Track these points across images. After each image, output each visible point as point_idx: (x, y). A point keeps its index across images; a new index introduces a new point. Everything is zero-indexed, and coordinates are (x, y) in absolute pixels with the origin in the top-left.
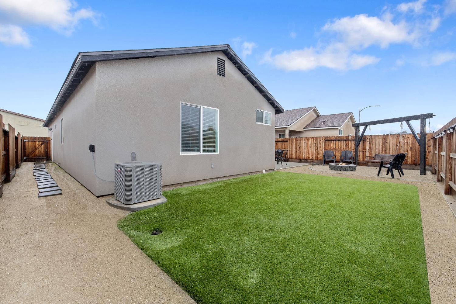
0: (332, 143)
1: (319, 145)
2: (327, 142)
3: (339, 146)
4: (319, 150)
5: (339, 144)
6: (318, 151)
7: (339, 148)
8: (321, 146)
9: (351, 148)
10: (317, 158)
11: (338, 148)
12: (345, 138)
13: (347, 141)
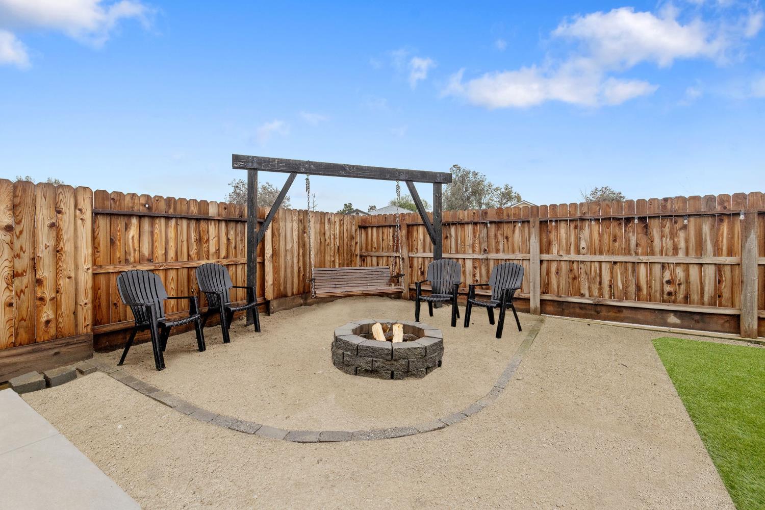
0: (133, 231)
1: (45, 238)
2: (102, 222)
3: (172, 243)
4: (46, 272)
5: (171, 233)
6: (39, 282)
7: (172, 254)
8: (67, 246)
9: (218, 252)
10: (32, 330)
11: (166, 253)
12: (194, 211)
13: (203, 224)
